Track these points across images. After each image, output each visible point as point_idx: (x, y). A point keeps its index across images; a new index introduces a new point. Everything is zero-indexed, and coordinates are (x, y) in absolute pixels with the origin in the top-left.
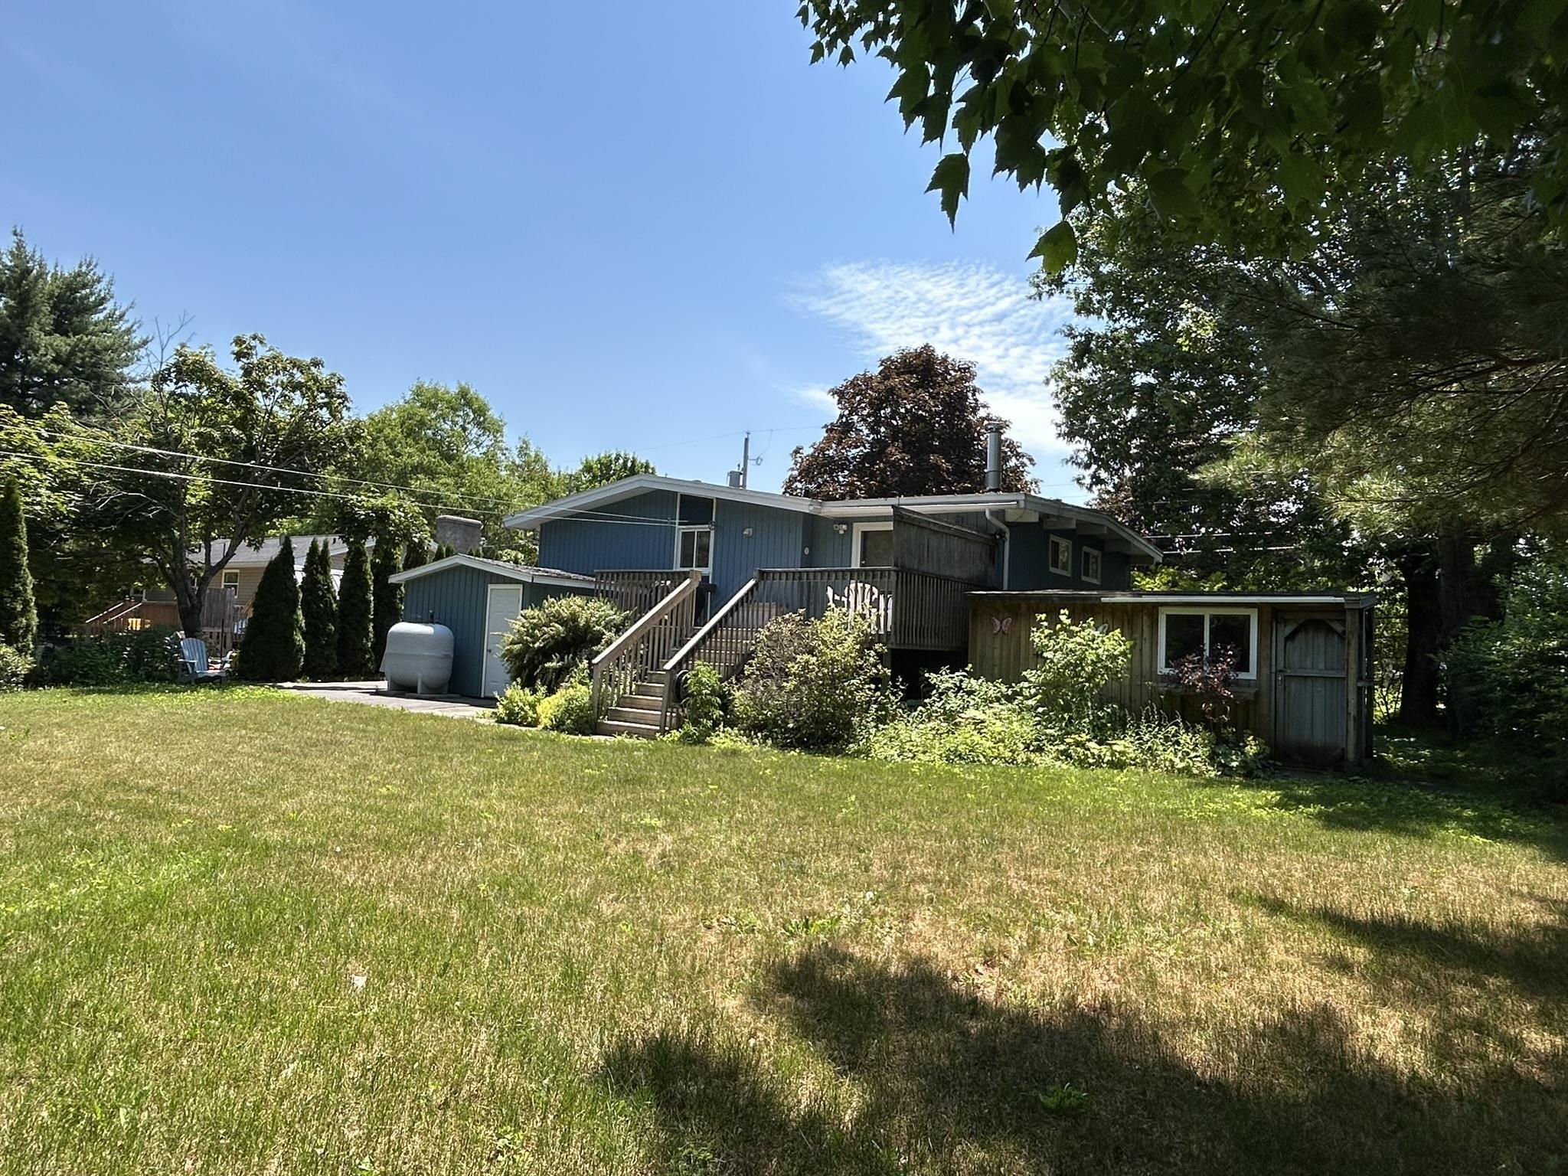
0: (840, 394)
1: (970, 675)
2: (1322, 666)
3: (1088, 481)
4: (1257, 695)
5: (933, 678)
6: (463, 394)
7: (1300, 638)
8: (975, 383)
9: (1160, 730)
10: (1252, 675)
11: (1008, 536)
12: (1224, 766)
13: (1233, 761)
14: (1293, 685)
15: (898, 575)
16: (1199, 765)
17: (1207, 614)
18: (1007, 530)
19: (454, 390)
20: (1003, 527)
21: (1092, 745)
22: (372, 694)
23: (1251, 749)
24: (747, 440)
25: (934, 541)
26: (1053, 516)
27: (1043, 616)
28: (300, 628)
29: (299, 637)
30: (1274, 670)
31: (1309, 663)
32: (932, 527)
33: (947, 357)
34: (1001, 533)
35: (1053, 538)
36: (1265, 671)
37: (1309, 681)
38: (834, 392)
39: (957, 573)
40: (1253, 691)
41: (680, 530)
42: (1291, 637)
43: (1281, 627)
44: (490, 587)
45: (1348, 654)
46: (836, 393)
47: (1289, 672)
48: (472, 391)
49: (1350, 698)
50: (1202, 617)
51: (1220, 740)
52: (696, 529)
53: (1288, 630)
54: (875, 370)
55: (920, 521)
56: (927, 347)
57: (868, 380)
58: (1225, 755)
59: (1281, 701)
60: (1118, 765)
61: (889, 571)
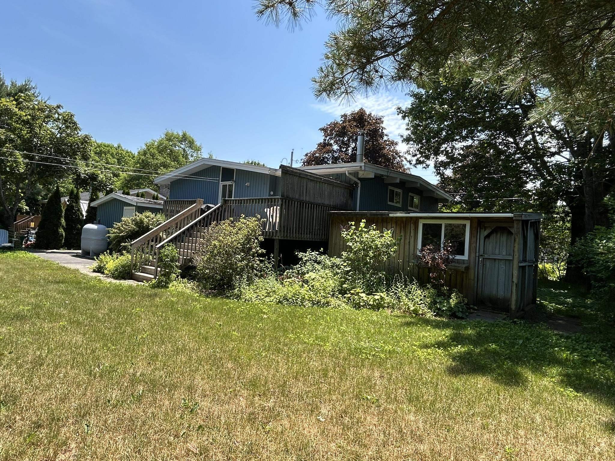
0: (324, 130)
1: (321, 254)
2: (504, 253)
3: (414, 162)
4: (467, 268)
5: (300, 255)
6: (184, 135)
7: (493, 237)
8: (383, 125)
9: (405, 287)
10: (465, 257)
11: (359, 185)
12: (439, 309)
13: (444, 306)
14: (488, 263)
15: (282, 201)
16: (423, 309)
17: (443, 223)
18: (359, 182)
19: (181, 134)
20: (356, 180)
21: (363, 295)
22: (73, 256)
23: (453, 301)
24: (292, 152)
25: (311, 185)
26: (385, 175)
27: (353, 223)
28: (63, 226)
29: (61, 231)
30: (477, 255)
31: (497, 252)
32: (309, 177)
33: (371, 114)
34: (356, 184)
35: (390, 188)
36: (473, 255)
37: (497, 261)
38: (322, 129)
39: (326, 202)
40: (464, 266)
41: (221, 184)
42: (488, 237)
43: (482, 231)
44: (125, 208)
45: (514, 247)
46: (322, 130)
47: (486, 256)
48: (188, 134)
49: (514, 272)
50: (441, 224)
51: (440, 294)
52: (228, 183)
53: (486, 233)
54: (339, 120)
55: (300, 174)
56: (362, 109)
57: (335, 124)
58: (440, 303)
59: (481, 272)
60: (378, 306)
61: (278, 199)
